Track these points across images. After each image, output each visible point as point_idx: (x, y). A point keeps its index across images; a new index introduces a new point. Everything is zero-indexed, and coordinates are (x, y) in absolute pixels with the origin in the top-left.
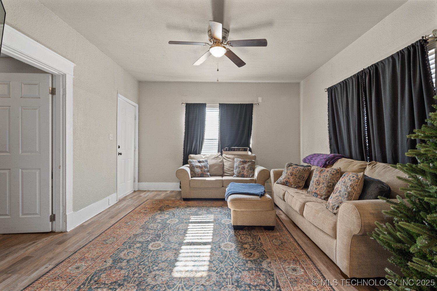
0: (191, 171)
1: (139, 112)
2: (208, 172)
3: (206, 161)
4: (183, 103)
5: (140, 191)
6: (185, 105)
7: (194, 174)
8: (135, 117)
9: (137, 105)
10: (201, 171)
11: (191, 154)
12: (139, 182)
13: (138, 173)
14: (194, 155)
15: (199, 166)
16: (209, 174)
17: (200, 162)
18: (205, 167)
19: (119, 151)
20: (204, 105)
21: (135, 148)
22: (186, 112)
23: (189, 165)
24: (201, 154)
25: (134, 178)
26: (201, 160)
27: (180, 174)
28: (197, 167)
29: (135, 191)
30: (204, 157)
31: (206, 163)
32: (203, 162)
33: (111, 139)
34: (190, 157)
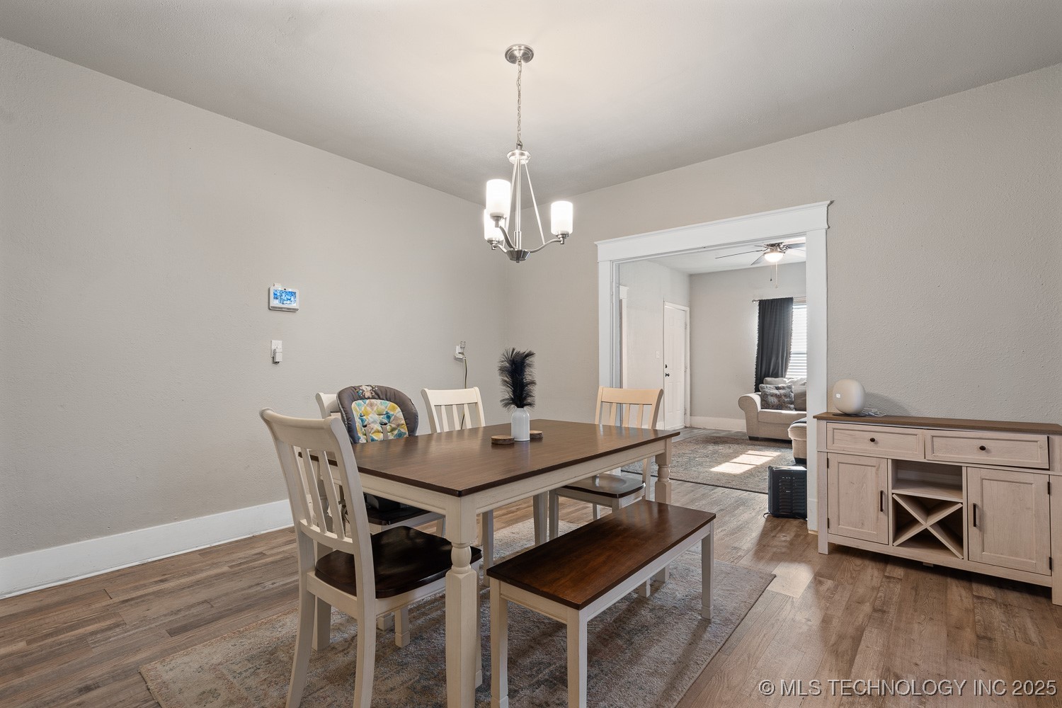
0: (762, 400)
1: (690, 318)
2: (791, 404)
3: (790, 387)
4: (755, 301)
5: (692, 428)
6: (758, 303)
7: (765, 404)
8: (686, 325)
9: (687, 309)
10: (779, 401)
11: (769, 377)
12: (691, 415)
13: (691, 402)
14: (773, 379)
15: (776, 394)
16: (792, 406)
17: (778, 388)
18: (785, 396)
19: (667, 371)
20: (789, 301)
21: (686, 368)
22: (759, 313)
23: (760, 393)
24: (787, 376)
25: (685, 410)
26: (780, 385)
27: (745, 403)
28: (772, 396)
29: (686, 427)
30: (787, 382)
31: (789, 390)
32: (783, 388)
33: (658, 357)
34: (766, 381)
